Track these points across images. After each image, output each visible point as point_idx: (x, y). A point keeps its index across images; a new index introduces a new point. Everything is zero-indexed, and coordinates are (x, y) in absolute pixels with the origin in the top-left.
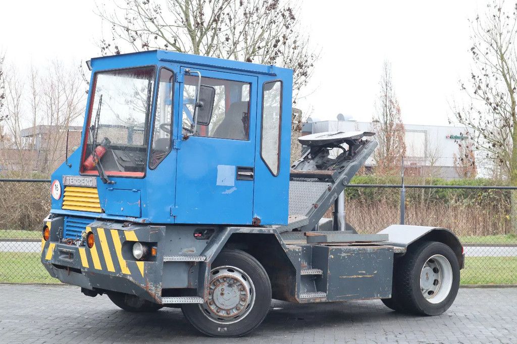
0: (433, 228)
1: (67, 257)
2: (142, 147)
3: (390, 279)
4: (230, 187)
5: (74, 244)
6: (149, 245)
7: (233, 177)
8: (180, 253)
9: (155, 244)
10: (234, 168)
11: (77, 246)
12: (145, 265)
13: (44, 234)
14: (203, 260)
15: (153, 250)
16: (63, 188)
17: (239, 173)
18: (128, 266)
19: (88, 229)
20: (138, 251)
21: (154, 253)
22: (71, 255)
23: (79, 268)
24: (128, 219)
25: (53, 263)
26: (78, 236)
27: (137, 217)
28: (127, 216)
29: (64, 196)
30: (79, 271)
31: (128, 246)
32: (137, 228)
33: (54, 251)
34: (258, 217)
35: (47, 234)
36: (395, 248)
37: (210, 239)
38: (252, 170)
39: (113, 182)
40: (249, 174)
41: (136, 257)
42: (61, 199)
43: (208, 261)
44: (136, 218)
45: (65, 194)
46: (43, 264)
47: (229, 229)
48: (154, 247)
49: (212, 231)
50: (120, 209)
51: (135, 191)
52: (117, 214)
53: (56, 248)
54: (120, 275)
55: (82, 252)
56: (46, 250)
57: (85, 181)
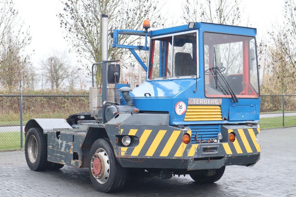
19: (231, 131)
23: (223, 156)
25: (196, 157)
28: (246, 121)
30: (222, 158)
33: (197, 149)
35: (186, 139)
42: (185, 114)
44: (253, 121)
51: (252, 106)
52: (239, 120)
53: (199, 147)
54: (256, 153)
55: (226, 145)
56: (187, 150)
57: (212, 101)
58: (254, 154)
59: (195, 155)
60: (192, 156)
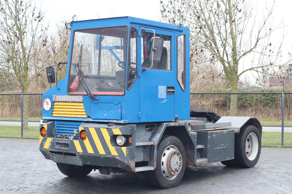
0: (250, 118)
1: (63, 146)
2: (97, 76)
3: (233, 148)
4: (164, 99)
5: (68, 138)
6: (127, 137)
7: (165, 93)
8: (139, 140)
9: (131, 136)
10: (165, 87)
11: (71, 139)
12: (127, 149)
13: (41, 132)
14: (153, 144)
15: (130, 139)
16: (53, 103)
17: (168, 90)
18: (117, 150)
19: (81, 129)
20: (120, 141)
21: (130, 142)
22: (67, 145)
23: (74, 153)
24: (111, 121)
25: (50, 150)
26: (72, 133)
27: (119, 120)
28: (110, 120)
29: (54, 108)
30: (74, 155)
31: (114, 138)
32: (120, 127)
33: (51, 143)
34: (177, 116)
35: (44, 133)
36: (235, 130)
37: (153, 131)
38: (173, 88)
39: (97, 98)
40: (172, 90)
41: (119, 144)
42: (52, 110)
43: (156, 144)
44: (117, 120)
45: (54, 107)
46: (41, 151)
47: (165, 124)
48: (131, 138)
49: (154, 126)
50: (104, 115)
51: (116, 104)
52: (101, 118)
53: (53, 141)
54: (110, 156)
55: (77, 143)
56: (44, 143)
57: (73, 98)
58: (108, 156)
59: (49, 148)
60: (47, 149)
